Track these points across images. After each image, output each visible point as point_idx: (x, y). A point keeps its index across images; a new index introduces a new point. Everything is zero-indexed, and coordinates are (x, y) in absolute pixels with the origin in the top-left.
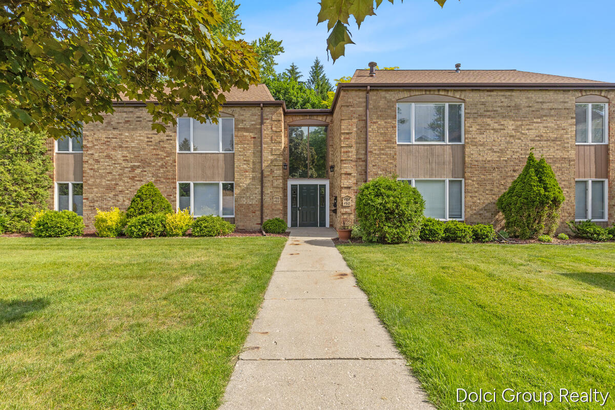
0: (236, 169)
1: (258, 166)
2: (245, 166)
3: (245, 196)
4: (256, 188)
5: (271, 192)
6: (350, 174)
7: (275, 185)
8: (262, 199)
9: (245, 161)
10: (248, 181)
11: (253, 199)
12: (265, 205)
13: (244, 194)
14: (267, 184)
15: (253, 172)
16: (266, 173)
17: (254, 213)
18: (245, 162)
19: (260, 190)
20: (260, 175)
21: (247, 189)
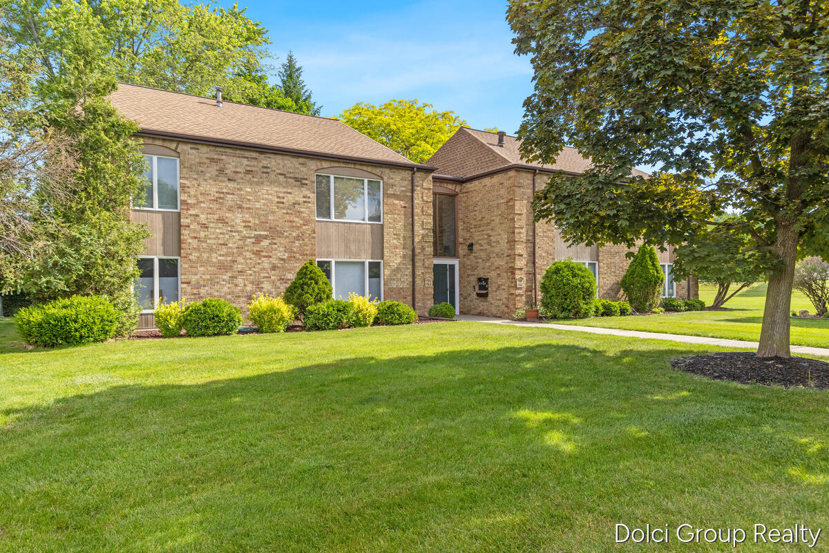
0: (385, 245)
1: (409, 242)
2: (395, 241)
3: (395, 277)
4: (407, 268)
5: (422, 273)
6: (522, 255)
7: (426, 264)
8: (414, 282)
9: (394, 234)
10: (399, 260)
11: (403, 282)
12: (417, 288)
13: (395, 275)
14: (418, 264)
15: (404, 249)
16: (417, 251)
17: (405, 298)
18: (395, 237)
19: (411, 270)
20: (411, 253)
21: (398, 270)
